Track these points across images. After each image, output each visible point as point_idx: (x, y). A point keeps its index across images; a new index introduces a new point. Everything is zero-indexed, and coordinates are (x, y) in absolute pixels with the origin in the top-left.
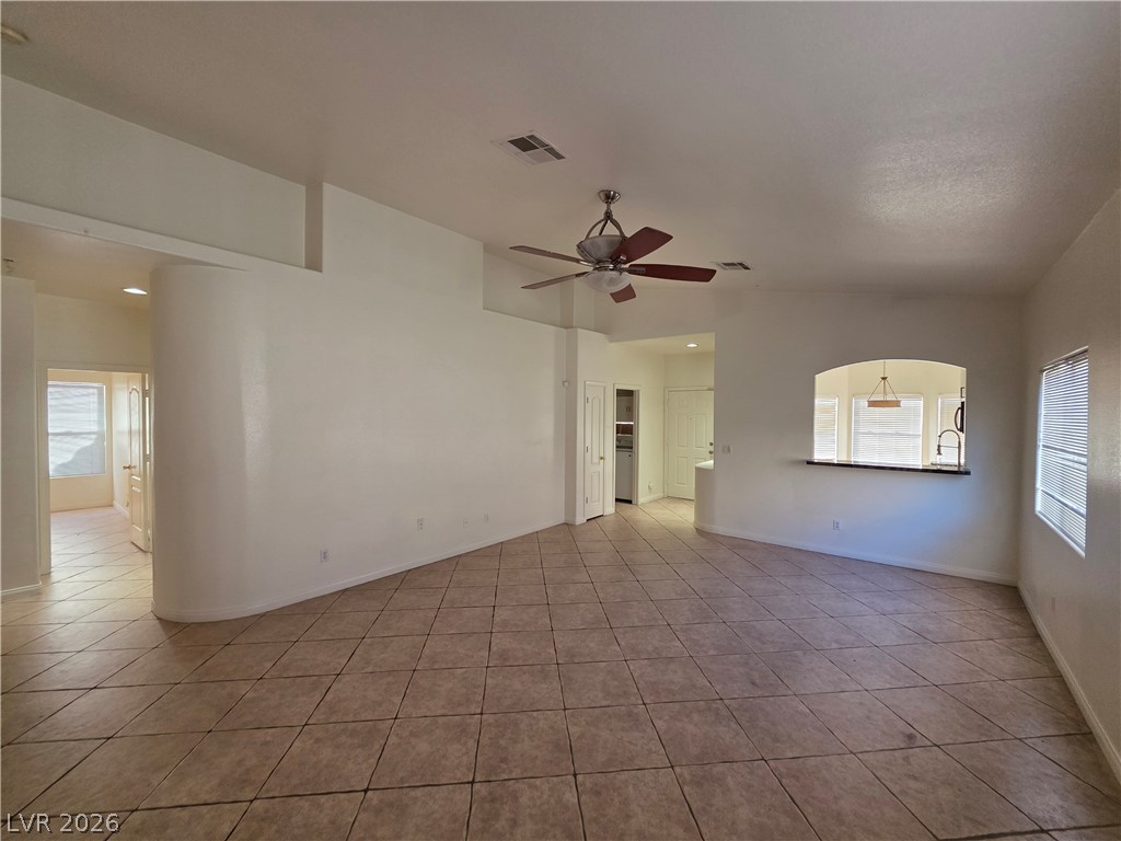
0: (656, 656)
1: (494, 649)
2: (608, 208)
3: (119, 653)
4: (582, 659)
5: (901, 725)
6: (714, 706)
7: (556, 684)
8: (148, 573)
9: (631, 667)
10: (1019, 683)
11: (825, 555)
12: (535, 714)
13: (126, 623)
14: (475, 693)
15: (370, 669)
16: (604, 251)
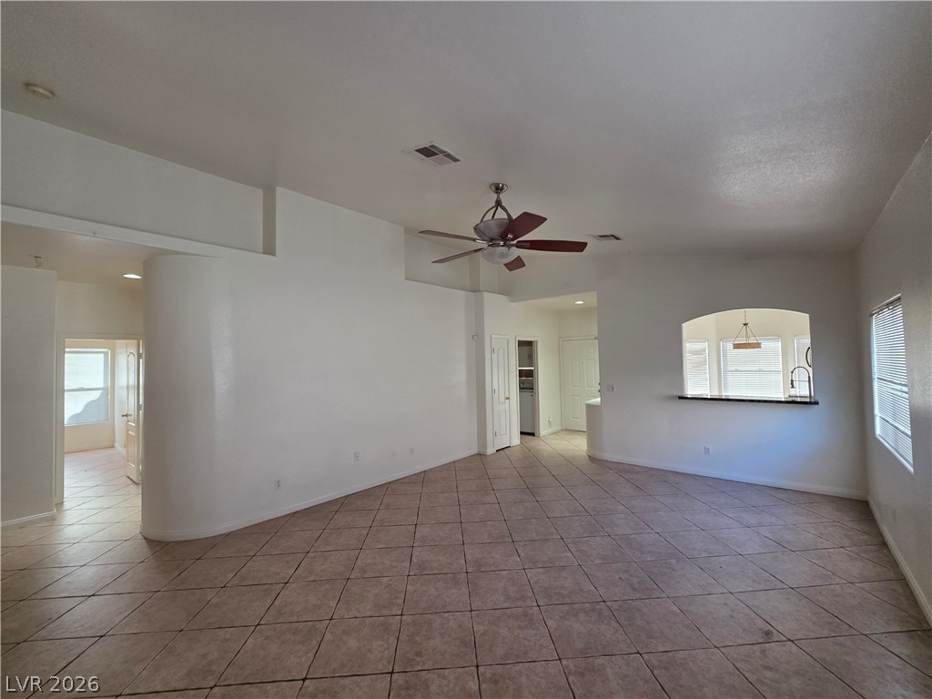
0: (549, 565)
1: (414, 560)
2: (498, 197)
3: (114, 566)
4: (488, 569)
5: (760, 623)
6: (598, 607)
7: (465, 590)
8: (138, 501)
9: (529, 575)
10: (866, 586)
11: (699, 476)
12: (446, 615)
13: (119, 542)
14: (397, 598)
15: (312, 578)
16: (495, 231)
